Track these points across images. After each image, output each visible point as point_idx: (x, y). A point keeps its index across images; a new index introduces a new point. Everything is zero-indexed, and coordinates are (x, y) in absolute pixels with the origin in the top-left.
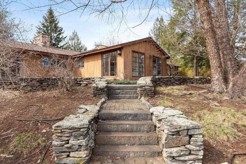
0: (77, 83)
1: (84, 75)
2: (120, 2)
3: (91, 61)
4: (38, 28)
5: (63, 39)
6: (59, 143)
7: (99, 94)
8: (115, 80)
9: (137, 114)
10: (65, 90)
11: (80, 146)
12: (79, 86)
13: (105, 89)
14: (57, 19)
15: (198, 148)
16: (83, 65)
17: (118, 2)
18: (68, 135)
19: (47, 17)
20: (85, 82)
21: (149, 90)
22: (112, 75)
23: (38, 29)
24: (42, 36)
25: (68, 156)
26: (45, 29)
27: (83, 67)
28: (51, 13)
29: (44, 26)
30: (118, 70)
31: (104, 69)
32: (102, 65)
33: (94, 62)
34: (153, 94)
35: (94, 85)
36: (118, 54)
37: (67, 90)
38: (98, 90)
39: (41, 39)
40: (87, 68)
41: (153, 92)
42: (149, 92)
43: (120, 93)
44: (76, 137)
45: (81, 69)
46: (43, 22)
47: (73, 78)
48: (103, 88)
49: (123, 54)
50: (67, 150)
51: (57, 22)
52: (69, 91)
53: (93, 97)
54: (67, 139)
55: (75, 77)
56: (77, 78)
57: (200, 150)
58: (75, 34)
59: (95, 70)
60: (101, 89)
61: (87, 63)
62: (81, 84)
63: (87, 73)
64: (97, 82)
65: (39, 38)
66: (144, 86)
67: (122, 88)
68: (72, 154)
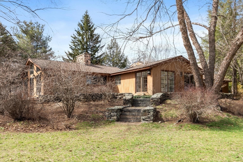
0: (114, 97)
1: (121, 91)
2: (146, 37)
3: (127, 79)
4: (73, 37)
5: (100, 48)
6: (108, 114)
7: (127, 103)
8: (145, 95)
9: (139, 110)
10: (107, 101)
11: (114, 115)
12: (115, 99)
13: (130, 100)
14: (93, 26)
15: (151, 116)
16: (120, 82)
17: (144, 38)
18: (110, 112)
19: (82, 24)
20: (119, 97)
21: (157, 101)
22: (143, 91)
23: (73, 39)
24: (85, 56)
25: (111, 118)
26: (80, 38)
27: (120, 84)
28: (87, 19)
29: (79, 34)
30: (148, 88)
31: (137, 86)
32: (136, 83)
33: (129, 79)
34: (159, 103)
35: (124, 98)
36: (148, 74)
37: (108, 101)
38: (126, 101)
39: (84, 58)
40: (124, 85)
41: (159, 102)
42: (156, 102)
43: (140, 103)
44: (113, 112)
45: (118, 86)
46: (79, 30)
47: (112, 93)
48: (129, 100)
49: (152, 73)
50: (110, 116)
51: (93, 29)
52: (109, 102)
53: (123, 105)
54: (110, 113)
55: (113, 93)
56: (114, 94)
57: (152, 117)
58: (114, 41)
59: (130, 86)
60: (127, 100)
61: (123, 80)
62: (117, 98)
63: (124, 89)
64: (126, 96)
65: (82, 58)
66: (154, 99)
67: (143, 100)
68: (112, 118)
